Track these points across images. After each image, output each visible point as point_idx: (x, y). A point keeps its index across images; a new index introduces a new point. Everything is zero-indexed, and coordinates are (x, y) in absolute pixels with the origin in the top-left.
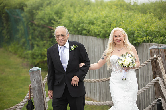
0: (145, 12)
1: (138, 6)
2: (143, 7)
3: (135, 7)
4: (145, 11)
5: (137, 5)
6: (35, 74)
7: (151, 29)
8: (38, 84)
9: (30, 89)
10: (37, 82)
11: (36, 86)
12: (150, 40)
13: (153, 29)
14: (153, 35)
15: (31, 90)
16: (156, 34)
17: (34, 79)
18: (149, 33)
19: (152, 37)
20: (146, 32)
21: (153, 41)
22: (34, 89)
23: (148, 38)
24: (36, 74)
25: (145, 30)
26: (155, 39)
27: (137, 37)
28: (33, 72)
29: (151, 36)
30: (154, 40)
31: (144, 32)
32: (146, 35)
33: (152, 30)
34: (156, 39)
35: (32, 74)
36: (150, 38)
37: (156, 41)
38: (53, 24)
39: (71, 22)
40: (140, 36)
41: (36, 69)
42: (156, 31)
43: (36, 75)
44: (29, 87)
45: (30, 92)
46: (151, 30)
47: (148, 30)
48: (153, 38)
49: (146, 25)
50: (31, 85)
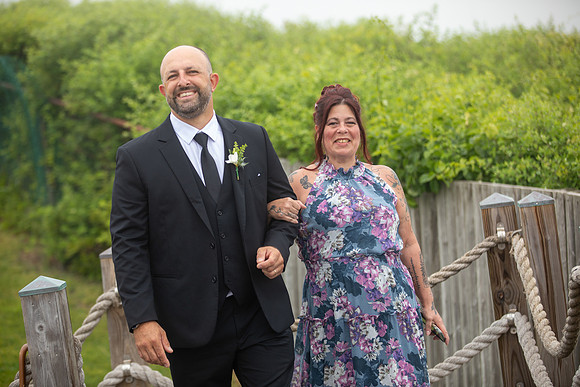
0: (463, 68)
1: (438, 45)
2: (455, 49)
3: (428, 49)
4: (464, 64)
5: (433, 44)
6: (44, 307)
7: (486, 129)
8: (55, 343)
9: (25, 361)
10: (51, 336)
11: (45, 353)
12: (484, 172)
13: (491, 130)
14: (493, 152)
15: (29, 367)
16: (503, 148)
17: (37, 325)
18: (480, 143)
19: (490, 160)
20: (467, 142)
21: (491, 173)
22: (39, 363)
23: (476, 164)
24: (47, 304)
25: (463, 135)
26: (501, 169)
27: (435, 158)
28: (33, 297)
29: (487, 156)
30: (497, 171)
31: (461, 141)
32: (466, 152)
33: (488, 135)
34: (506, 167)
35: (30, 307)
36: (481, 162)
37: (502, 176)
38: (130, 110)
40: (445, 155)
41: (45, 287)
42: (504, 139)
43: (48, 309)
44: (21, 353)
45: (25, 373)
46: (484, 135)
47: (473, 135)
48: (493, 164)
49: (467, 116)
50: (27, 350)
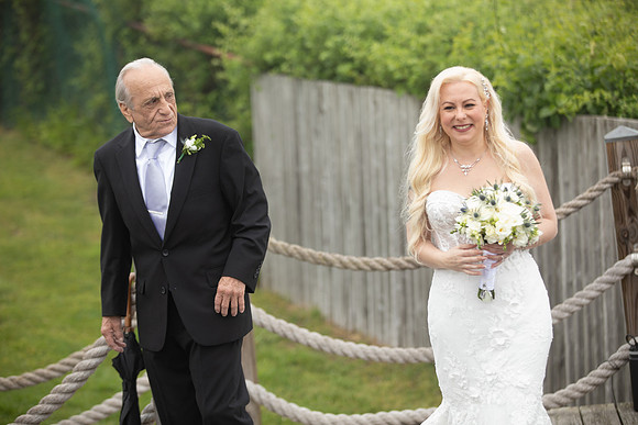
7: (613, 59)
12: (609, 105)
13: (619, 61)
14: (621, 85)
16: (631, 80)
18: (606, 75)
19: (617, 94)
20: (592, 73)
21: (618, 107)
23: (602, 98)
25: (587, 66)
26: (628, 103)
27: (556, 91)
29: (613, 88)
30: (624, 105)
31: (585, 73)
32: (590, 84)
33: (615, 65)
34: (634, 101)
36: (607, 95)
37: (630, 110)
38: (219, 35)
39: (290, 27)
40: (567, 88)
42: (633, 70)
46: (611, 66)
47: (599, 66)
48: (621, 97)
49: (593, 45)
